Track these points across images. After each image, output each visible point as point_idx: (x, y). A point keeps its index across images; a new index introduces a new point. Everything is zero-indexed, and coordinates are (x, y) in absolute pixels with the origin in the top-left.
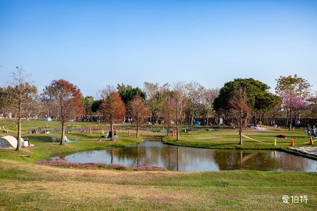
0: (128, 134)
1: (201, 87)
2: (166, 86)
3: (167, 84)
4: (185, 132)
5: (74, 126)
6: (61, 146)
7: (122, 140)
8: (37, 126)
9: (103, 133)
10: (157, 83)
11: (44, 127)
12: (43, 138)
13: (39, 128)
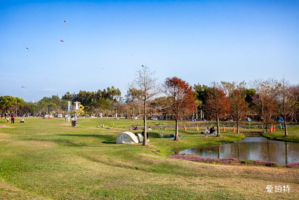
0: (223, 131)
1: (278, 84)
2: (242, 85)
3: (243, 82)
4: (280, 128)
5: (161, 124)
6: (175, 141)
7: (227, 136)
8: (130, 124)
9: (198, 130)
10: (233, 82)
11: (136, 124)
12: (151, 134)
13: (132, 126)
